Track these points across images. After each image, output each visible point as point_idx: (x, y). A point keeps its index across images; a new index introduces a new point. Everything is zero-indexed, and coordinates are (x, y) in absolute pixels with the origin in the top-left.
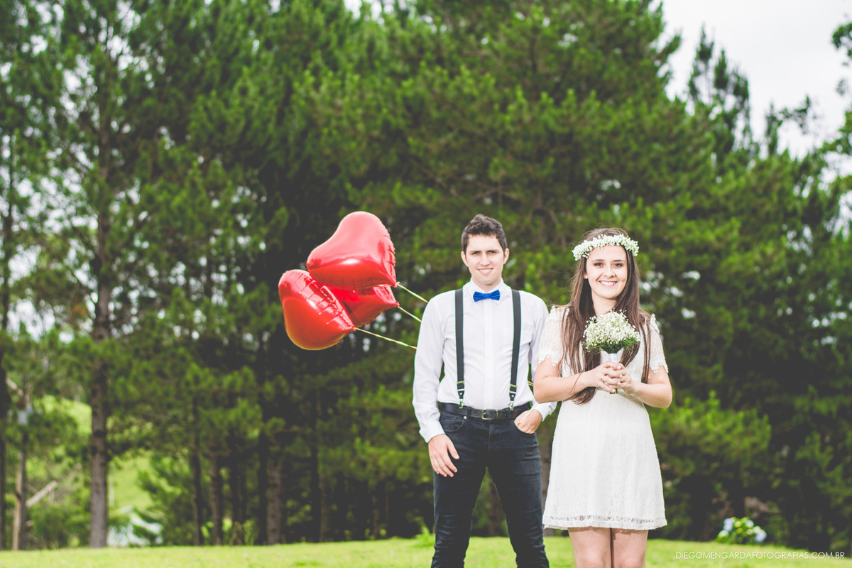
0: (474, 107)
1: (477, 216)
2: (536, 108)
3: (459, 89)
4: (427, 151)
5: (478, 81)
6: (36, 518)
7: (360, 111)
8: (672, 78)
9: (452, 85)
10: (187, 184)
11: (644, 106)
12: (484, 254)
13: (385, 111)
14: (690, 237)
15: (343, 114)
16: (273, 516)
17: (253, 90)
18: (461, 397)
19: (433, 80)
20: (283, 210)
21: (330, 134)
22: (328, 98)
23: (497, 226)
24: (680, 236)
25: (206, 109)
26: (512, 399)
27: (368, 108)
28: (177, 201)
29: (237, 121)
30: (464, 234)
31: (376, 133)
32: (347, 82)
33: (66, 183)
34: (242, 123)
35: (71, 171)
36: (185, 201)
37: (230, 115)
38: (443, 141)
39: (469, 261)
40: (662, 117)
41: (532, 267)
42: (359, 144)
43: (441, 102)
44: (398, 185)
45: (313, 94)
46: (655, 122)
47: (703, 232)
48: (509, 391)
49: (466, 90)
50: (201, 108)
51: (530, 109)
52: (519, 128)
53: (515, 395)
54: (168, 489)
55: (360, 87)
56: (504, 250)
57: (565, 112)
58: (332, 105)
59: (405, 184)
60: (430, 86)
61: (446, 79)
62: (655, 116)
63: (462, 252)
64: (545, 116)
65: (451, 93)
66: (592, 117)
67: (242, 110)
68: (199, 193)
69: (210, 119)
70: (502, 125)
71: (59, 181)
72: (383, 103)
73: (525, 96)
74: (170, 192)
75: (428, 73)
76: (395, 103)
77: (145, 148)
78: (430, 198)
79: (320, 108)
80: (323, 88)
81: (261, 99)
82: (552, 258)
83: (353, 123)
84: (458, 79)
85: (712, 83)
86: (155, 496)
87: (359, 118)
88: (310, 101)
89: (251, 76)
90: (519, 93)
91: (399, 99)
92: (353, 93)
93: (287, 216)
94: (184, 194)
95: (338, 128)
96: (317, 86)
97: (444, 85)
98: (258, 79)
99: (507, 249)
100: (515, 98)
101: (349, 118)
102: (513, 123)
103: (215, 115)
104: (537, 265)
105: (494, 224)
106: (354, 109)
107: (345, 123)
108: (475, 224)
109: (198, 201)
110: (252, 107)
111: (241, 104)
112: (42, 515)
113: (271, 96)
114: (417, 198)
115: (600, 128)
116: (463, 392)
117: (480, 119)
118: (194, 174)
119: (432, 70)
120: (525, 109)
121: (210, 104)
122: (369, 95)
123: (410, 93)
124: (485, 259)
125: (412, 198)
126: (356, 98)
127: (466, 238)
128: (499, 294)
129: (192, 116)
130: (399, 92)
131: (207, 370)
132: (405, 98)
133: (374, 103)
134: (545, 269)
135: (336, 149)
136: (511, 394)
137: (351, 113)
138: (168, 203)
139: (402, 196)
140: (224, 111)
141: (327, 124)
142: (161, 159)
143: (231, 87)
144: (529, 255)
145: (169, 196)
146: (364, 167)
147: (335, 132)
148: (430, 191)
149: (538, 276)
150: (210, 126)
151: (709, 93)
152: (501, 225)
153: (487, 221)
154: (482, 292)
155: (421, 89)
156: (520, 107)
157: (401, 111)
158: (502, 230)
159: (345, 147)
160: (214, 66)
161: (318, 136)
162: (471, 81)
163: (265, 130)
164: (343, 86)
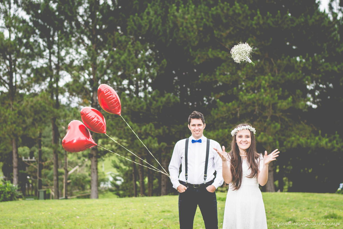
0: (240, 18)
1: (194, 111)
2: (265, 18)
3: (234, 11)
4: (221, 36)
5: (242, 7)
6: (72, 179)
7: (195, 20)
8: (321, 4)
9: (231, 9)
10: (127, 51)
11: (309, 16)
12: (197, 126)
13: (204, 20)
14: (327, 69)
15: (188, 21)
16: (163, 180)
17: (152, 12)
18: (187, 180)
19: (223, 8)
20: (165, 60)
21: (183, 30)
22: (182, 15)
23: (202, 116)
24: (323, 68)
25: (134, 21)
26: (205, 180)
27: (198, 19)
28: (123, 57)
29: (146, 25)
30: (189, 118)
31: (201, 29)
32: (190, 9)
33: (79, 50)
34: (148, 26)
35: (81, 45)
36: (126, 58)
37: (143, 23)
38: (228, 31)
39: (191, 128)
40: (316, 21)
41: (264, 82)
42: (195, 33)
43: (227, 16)
44: (210, 50)
45: (176, 13)
46: (313, 23)
47: (332, 67)
48: (204, 177)
49: (237, 11)
50: (131, 20)
51: (263, 18)
52: (258, 26)
53: (206, 178)
54: (124, 167)
55: (195, 10)
56: (204, 124)
57: (276, 19)
58: (183, 18)
59: (213, 49)
60: (222, 10)
61: (229, 7)
62: (313, 20)
63: (188, 125)
64: (269, 21)
65: (231, 13)
66: (288, 21)
67: (147, 21)
68: (131, 54)
69: (135, 25)
70: (251, 25)
71: (77, 50)
72: (204, 16)
73: (260, 13)
74: (120, 54)
75: (221, 4)
76: (209, 17)
77: (110, 36)
78: (223, 55)
79: (179, 19)
80: (180, 11)
81: (155, 16)
82: (272, 78)
83: (192, 25)
84: (234, 7)
85: (338, 4)
86: (118, 170)
87: (194, 23)
88: (175, 16)
89: (151, 7)
90: (258, 12)
91: (210, 15)
92: (192, 13)
93: (166, 63)
94: (126, 55)
95: (186, 27)
96: (177, 10)
97: (228, 10)
98: (154, 8)
99: (205, 124)
100: (257, 14)
101: (190, 23)
102: (256, 24)
103: (137, 23)
104: (266, 81)
105: (200, 114)
106: (192, 19)
107: (189, 25)
108: (193, 114)
109: (131, 58)
110: (152, 20)
111: (147, 19)
112: (74, 178)
113: (160, 15)
114: (218, 55)
115: (291, 25)
116: (187, 178)
117: (242, 23)
118: (130, 47)
119: (223, 3)
120: (261, 18)
121: (135, 18)
122: (198, 13)
123: (214, 13)
124: (197, 128)
125: (215, 55)
126: (193, 15)
127: (190, 120)
128: (201, 140)
129: (128, 23)
130: (210, 12)
131: (135, 124)
132: (212, 15)
133: (200, 17)
134: (269, 83)
135: (185, 36)
136: (204, 178)
137: (191, 21)
138: (119, 58)
139: (212, 54)
140: (141, 21)
141: (182, 25)
142: (116, 41)
143: (143, 12)
144: (262, 77)
145: (120, 56)
146: (197, 43)
147: (185, 29)
148: (223, 52)
149: (266, 86)
150: (135, 27)
151: (337, 8)
152: (203, 115)
153: (198, 114)
154: (195, 140)
155: (219, 11)
156: (259, 18)
157: (211, 20)
158: (203, 117)
159: (189, 35)
160: (136, 3)
161: (179, 30)
162: (239, 8)
163: (157, 29)
164: (188, 10)
